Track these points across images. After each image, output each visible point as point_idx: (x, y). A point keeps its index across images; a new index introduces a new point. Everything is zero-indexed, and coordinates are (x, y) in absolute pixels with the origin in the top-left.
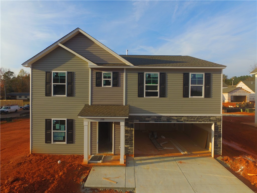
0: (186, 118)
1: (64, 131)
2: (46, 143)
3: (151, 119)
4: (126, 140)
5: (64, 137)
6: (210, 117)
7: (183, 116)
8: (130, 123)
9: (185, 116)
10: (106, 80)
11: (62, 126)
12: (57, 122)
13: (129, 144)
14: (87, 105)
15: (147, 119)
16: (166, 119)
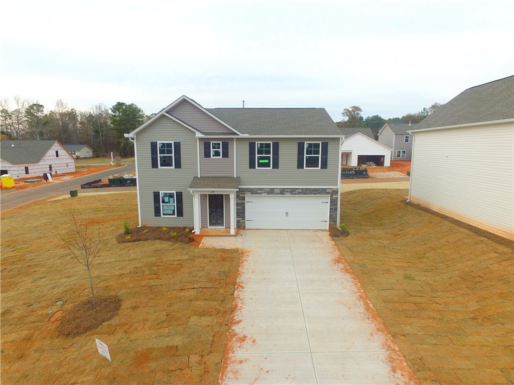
0: (300, 191)
1: (174, 204)
2: (155, 216)
3: (263, 191)
4: (237, 213)
5: (174, 211)
6: (325, 189)
7: (297, 189)
8: (241, 195)
9: (299, 189)
10: (215, 151)
11: (171, 199)
12: (166, 195)
13: (241, 217)
14: (196, 178)
15: (259, 191)
16: (279, 192)
